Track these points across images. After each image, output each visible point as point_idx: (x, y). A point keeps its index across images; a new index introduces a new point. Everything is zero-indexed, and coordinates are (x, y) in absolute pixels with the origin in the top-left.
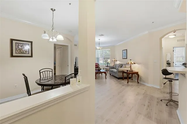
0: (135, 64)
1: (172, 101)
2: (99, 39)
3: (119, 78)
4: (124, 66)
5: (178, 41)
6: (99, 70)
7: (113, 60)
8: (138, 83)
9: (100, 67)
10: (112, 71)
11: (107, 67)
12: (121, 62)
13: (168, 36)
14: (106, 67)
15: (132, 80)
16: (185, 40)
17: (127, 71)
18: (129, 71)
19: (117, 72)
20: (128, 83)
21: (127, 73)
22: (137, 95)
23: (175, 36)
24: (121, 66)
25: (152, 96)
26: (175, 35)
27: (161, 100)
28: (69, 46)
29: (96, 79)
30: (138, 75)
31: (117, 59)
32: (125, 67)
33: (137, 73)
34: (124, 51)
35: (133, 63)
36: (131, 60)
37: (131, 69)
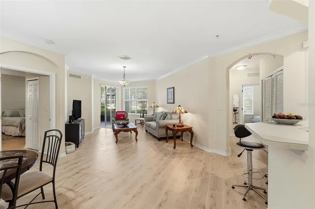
0: (186, 112)
1: (252, 189)
2: (124, 67)
3: (160, 139)
4: (169, 115)
5: (249, 75)
6: (125, 125)
7: (153, 106)
8: (192, 146)
9: (129, 118)
10: (149, 126)
11: (143, 117)
12: (165, 109)
13: (236, 67)
14: (141, 117)
15: (182, 140)
16: (260, 74)
17: (174, 126)
18: (177, 126)
19: (156, 127)
20: (174, 148)
21: (173, 130)
22: (189, 177)
23: (245, 68)
24: (165, 116)
25: (217, 177)
26: (246, 66)
27: (233, 188)
28: (51, 77)
29: (117, 142)
30: (192, 134)
31: (159, 104)
32: (171, 119)
33: (190, 130)
34: (169, 90)
35: (183, 111)
36: (179, 106)
37: (180, 122)
